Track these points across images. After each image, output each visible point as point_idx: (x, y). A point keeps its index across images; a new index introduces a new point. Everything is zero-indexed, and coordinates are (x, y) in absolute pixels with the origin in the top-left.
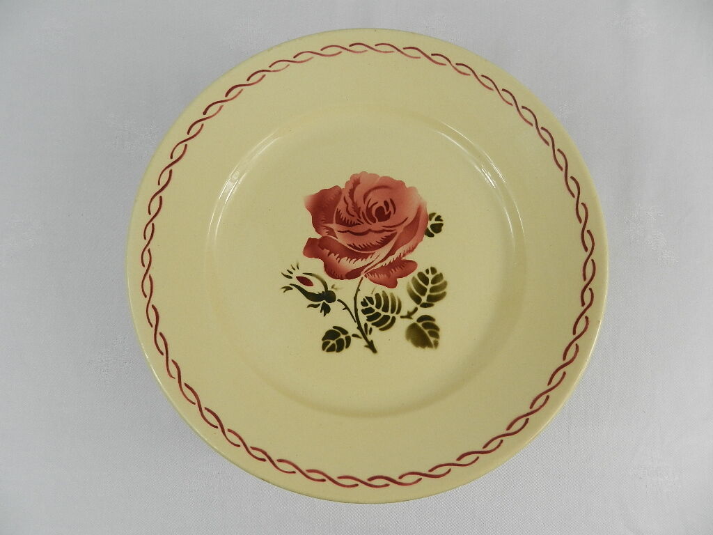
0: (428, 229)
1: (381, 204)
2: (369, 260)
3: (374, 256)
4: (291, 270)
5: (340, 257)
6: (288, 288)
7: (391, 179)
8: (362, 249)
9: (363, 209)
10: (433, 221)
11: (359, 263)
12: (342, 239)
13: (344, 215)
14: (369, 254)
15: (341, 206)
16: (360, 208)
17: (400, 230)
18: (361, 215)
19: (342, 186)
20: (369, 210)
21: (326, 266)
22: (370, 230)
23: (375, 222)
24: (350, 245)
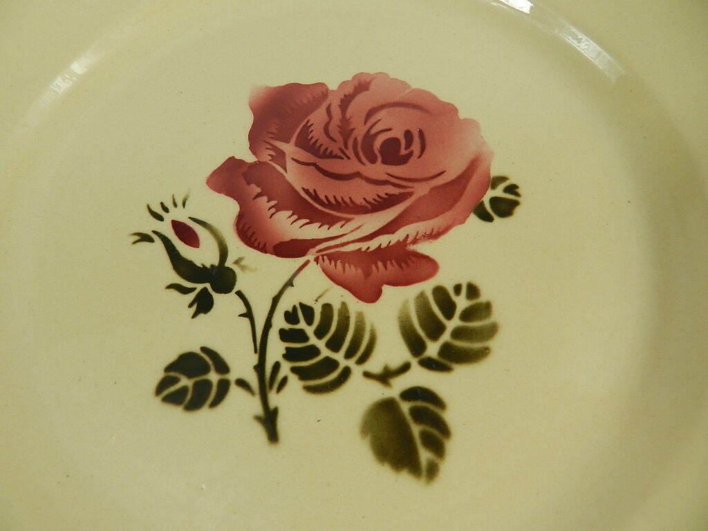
0: (482, 204)
1: (398, 133)
2: (336, 230)
3: (349, 227)
4: (169, 205)
5: (278, 208)
6: (145, 238)
7: (434, 97)
8: (329, 205)
9: (360, 131)
10: (499, 192)
11: (313, 231)
12: (295, 176)
13: (317, 133)
14: (338, 219)
15: (317, 118)
16: (353, 130)
17: (421, 190)
18: (350, 143)
19: (333, 85)
20: (369, 138)
21: (240, 217)
22: (358, 175)
23: (373, 160)
24: (307, 191)
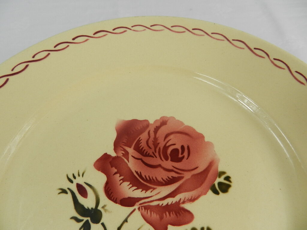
0: (214, 185)
1: (178, 147)
2: (148, 194)
3: (155, 192)
4: (76, 175)
5: (124, 180)
6: (64, 191)
7: (194, 130)
8: (146, 180)
9: (162, 145)
10: (221, 180)
11: (138, 193)
12: (132, 165)
13: (143, 144)
14: (150, 188)
15: (144, 136)
16: (159, 143)
17: (187, 176)
18: (157, 150)
19: (151, 122)
20: (166, 148)
21: (107, 183)
22: (160, 166)
23: (167, 159)
24: (137, 172)
